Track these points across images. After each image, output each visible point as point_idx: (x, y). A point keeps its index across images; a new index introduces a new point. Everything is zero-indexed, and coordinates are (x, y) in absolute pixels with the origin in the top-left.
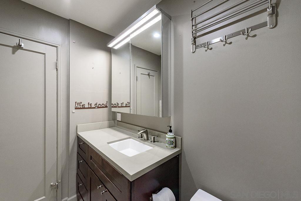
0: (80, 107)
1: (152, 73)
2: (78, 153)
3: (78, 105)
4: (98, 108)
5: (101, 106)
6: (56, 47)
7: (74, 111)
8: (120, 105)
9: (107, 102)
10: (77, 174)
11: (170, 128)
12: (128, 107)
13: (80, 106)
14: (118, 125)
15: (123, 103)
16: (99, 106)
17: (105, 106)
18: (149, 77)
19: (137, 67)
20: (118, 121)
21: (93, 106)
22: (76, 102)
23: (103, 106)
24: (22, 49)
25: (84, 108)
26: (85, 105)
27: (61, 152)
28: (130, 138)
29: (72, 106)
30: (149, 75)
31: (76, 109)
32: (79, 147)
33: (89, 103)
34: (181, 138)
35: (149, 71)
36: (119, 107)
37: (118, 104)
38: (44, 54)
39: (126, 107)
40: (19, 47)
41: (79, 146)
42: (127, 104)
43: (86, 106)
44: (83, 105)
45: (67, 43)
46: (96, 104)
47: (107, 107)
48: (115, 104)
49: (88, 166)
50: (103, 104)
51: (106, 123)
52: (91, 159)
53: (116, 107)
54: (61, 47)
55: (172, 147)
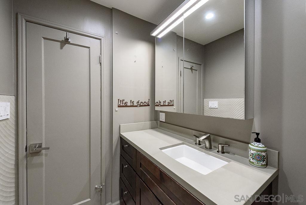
0: (123, 105)
1: (195, 67)
2: (121, 155)
3: (121, 102)
4: (141, 106)
5: (143, 105)
6: (100, 39)
7: (117, 109)
8: (162, 104)
9: (149, 99)
10: (120, 178)
11: (258, 136)
12: (171, 105)
13: (123, 103)
14: (160, 126)
15: (165, 101)
16: (142, 104)
17: (147, 104)
18: (192, 71)
19: (181, 60)
20: (161, 121)
21: (135, 104)
22: (119, 100)
23: (145, 104)
24: (69, 43)
25: (127, 106)
26: (127, 103)
27: (105, 154)
28: (183, 144)
29: (115, 103)
30: (191, 69)
31: (119, 106)
32: (123, 149)
33: (131, 101)
34: (279, 153)
35: (192, 64)
36: (161, 106)
37: (160, 102)
38: (89, 48)
39: (168, 105)
40: (66, 41)
41: (122, 147)
42: (170, 102)
43: (129, 104)
44: (125, 103)
45: (109, 34)
46: (138, 102)
47: (149, 105)
48: (157, 102)
49: (136, 174)
50: (145, 102)
51: (148, 123)
52: (141, 167)
53: (158, 106)
54: (104, 39)
55: (262, 165)
